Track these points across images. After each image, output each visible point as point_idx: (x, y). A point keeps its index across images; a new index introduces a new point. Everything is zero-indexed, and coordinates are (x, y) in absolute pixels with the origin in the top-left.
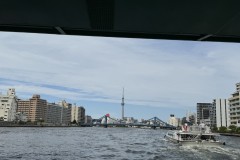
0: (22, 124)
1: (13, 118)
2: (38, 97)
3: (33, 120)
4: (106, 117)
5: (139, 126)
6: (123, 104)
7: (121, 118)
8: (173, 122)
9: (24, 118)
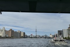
0: (7, 38)
1: (4, 36)
2: (11, 29)
3: (10, 36)
4: (31, 35)
5: (41, 38)
6: (36, 31)
7: (36, 35)
8: (51, 36)
9: (8, 36)
